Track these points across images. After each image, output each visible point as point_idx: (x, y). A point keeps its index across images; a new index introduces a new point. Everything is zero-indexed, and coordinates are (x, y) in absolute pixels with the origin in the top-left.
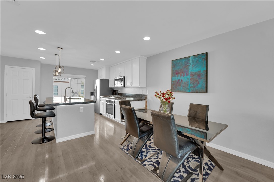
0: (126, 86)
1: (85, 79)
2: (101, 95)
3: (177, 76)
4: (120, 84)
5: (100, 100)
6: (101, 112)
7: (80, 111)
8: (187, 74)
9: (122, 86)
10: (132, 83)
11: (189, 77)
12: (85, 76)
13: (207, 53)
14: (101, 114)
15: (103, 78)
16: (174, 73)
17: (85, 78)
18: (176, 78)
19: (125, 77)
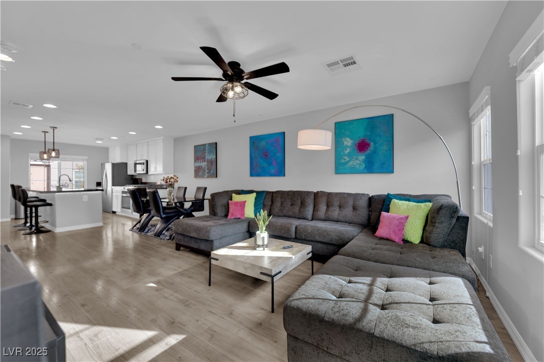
0: (150, 173)
1: (86, 162)
2: (113, 185)
3: (198, 162)
4: (140, 169)
5: (112, 193)
6: (114, 210)
7: (84, 200)
8: (205, 161)
9: (145, 172)
10: (156, 168)
11: (206, 163)
12: (86, 157)
13: (216, 143)
14: (114, 212)
15: (118, 160)
16: (197, 159)
17: (87, 160)
18: (198, 164)
19: (147, 161)
